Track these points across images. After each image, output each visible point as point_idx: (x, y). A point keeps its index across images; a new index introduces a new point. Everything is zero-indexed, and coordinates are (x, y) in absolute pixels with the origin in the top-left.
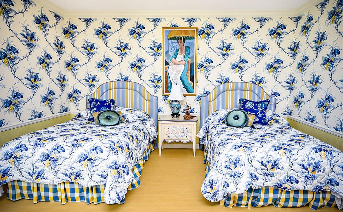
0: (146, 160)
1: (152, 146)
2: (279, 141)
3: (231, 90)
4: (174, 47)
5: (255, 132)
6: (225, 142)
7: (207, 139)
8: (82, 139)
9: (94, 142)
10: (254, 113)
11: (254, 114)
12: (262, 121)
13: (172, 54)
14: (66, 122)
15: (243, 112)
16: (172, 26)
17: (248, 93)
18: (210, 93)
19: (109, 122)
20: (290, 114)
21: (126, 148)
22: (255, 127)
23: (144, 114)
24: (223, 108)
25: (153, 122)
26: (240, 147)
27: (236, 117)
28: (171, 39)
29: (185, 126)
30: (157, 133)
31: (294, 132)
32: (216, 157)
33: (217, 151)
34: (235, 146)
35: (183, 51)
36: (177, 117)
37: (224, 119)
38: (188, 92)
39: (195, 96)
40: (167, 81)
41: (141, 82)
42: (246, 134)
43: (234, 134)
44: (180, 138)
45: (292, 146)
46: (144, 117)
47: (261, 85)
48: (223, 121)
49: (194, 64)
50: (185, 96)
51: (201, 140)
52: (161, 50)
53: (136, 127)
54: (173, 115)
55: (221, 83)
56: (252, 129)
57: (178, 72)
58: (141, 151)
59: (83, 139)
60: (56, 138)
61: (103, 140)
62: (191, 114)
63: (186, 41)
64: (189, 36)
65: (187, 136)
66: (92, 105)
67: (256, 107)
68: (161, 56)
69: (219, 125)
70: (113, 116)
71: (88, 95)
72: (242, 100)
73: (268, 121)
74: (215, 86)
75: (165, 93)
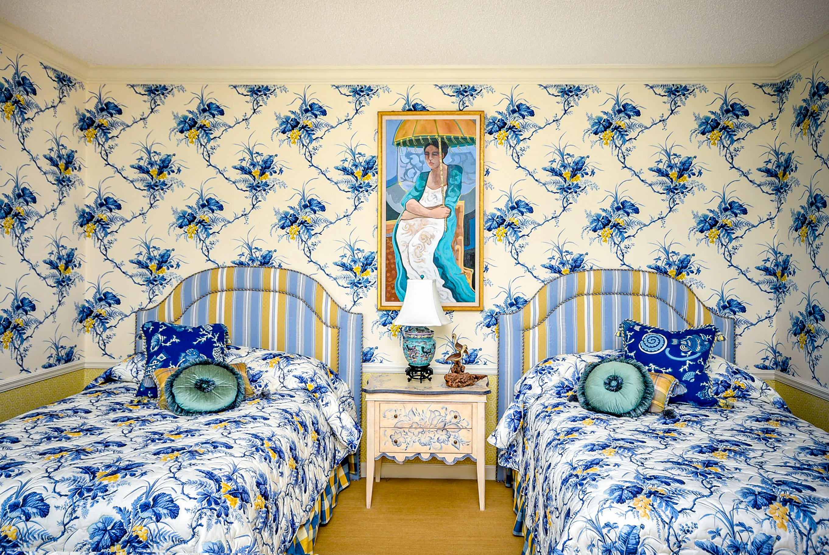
0: (321, 525)
1: (342, 473)
2: (761, 471)
3: (591, 292)
4: (414, 167)
5: (680, 434)
6: (585, 473)
7: (524, 452)
8: (109, 466)
9: (150, 478)
10: (670, 370)
11: (669, 373)
12: (699, 394)
13: (408, 186)
14: (64, 401)
15: (635, 366)
16: (408, 108)
17: (645, 303)
18: (526, 301)
19: (207, 399)
20: (784, 367)
21: (258, 494)
22: (678, 417)
23: (318, 370)
24: (569, 351)
25: (346, 394)
26: (635, 496)
27: (614, 383)
28: (405, 144)
29: (450, 407)
30: (360, 431)
31: (805, 437)
32: (556, 523)
33: (559, 503)
34: (620, 493)
35: (442, 177)
36: (423, 378)
37: (576, 387)
38: (458, 301)
39: (478, 313)
40: (393, 266)
41: (310, 269)
42: (651, 442)
43: (613, 444)
44: (435, 448)
45: (809, 492)
46: (318, 380)
47: (685, 277)
48: (570, 393)
49: (474, 217)
50: (449, 311)
51: (502, 455)
52: (374, 175)
53: (291, 414)
54: (411, 371)
55: (560, 272)
56: (668, 421)
57: (427, 239)
58: (306, 498)
59: (114, 469)
60: (22, 463)
61: (183, 470)
62: (470, 369)
63: (451, 150)
64: (460, 135)
65: (455, 443)
66: (153, 343)
67: (675, 350)
68: (374, 193)
69: (561, 408)
70: (218, 381)
71: (142, 309)
72: (628, 327)
73: (717, 393)
74: (543, 281)
75: (385, 303)
